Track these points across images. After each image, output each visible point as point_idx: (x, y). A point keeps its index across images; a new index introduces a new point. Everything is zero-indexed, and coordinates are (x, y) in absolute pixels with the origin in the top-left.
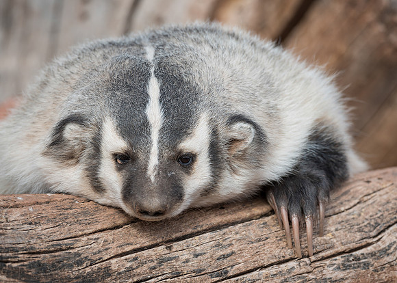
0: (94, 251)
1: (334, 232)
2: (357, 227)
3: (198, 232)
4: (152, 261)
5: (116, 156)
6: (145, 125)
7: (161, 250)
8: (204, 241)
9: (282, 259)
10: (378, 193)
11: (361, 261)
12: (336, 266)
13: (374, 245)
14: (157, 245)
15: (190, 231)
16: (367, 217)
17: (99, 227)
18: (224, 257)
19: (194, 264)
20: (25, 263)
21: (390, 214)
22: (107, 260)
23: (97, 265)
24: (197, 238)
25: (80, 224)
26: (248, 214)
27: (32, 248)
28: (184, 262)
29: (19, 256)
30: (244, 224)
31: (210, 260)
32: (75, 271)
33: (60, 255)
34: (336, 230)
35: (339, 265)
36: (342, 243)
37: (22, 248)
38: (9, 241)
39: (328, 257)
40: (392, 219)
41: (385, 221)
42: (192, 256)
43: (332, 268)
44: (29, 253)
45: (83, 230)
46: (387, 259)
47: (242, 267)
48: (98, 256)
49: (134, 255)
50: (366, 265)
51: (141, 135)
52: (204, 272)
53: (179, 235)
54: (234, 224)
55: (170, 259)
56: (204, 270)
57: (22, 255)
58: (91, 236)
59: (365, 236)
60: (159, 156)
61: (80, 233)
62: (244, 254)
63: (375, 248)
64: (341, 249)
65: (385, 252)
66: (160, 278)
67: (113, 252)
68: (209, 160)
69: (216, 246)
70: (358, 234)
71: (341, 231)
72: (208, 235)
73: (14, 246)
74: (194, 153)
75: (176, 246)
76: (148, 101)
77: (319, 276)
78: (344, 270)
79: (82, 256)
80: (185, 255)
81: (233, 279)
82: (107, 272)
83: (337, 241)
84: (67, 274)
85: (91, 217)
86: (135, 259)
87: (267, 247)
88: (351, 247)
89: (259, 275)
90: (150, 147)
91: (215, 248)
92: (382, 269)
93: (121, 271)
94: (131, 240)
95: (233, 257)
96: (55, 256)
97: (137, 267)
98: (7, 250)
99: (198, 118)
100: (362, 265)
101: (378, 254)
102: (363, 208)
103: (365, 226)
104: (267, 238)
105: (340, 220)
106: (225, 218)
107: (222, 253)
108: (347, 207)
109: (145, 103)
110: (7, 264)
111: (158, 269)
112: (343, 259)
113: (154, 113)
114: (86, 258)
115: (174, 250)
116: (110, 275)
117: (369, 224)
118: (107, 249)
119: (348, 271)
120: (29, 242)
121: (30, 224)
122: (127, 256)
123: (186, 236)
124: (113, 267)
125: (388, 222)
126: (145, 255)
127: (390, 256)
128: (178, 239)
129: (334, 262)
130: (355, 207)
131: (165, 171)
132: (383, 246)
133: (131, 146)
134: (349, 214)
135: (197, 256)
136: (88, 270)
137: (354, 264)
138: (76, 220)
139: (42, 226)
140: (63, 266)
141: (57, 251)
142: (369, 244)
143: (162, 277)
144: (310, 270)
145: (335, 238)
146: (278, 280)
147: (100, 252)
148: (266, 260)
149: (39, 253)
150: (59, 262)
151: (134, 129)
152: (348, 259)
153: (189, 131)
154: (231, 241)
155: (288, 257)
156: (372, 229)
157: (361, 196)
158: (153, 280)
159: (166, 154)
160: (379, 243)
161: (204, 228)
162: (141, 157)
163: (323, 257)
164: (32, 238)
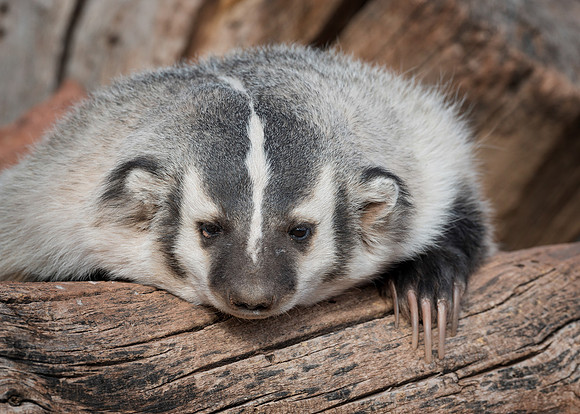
0: (172, 363)
1: (486, 337)
2: (515, 329)
3: (305, 336)
4: (249, 376)
5: (202, 226)
6: (244, 181)
7: (259, 360)
8: (314, 349)
9: (421, 374)
10: (536, 282)
11: (525, 378)
12: (491, 384)
13: (541, 355)
14: (253, 354)
15: (295, 334)
16: (527, 315)
17: (174, 328)
18: (344, 371)
19: (304, 380)
20: (84, 378)
21: (558, 311)
22: (188, 375)
23: (177, 382)
24: (305, 343)
25: (148, 324)
26: (369, 311)
27: (91, 357)
28: (291, 379)
29: (76, 368)
30: (366, 324)
31: (325, 375)
32: (148, 391)
33: (127, 368)
34: (489, 333)
35: (495, 382)
36: (497, 352)
37: (78, 357)
38: (60, 347)
39: (480, 372)
40: (562, 319)
41: (552, 321)
42: (301, 370)
43: (486, 388)
44: (88, 365)
45: (154, 332)
46: (559, 375)
47: (367, 385)
48: (177, 369)
49: (224, 368)
50: (532, 384)
51: (239, 195)
52: (318, 392)
53: (281, 339)
54: (351, 324)
55: (272, 374)
56: (318, 389)
57: (78, 368)
58: (164, 341)
59: (527, 342)
60: (264, 226)
61: (150, 336)
62: (370, 367)
63: (542, 359)
64: (496, 360)
65: (556, 364)
66: (260, 400)
67: (197, 364)
68: (332, 231)
69: (331, 356)
70: (519, 339)
71: (495, 335)
72: (319, 339)
73: (67, 354)
74: (312, 222)
75: (278, 355)
76: (248, 148)
77: (470, 399)
78: (503, 390)
79: (156, 369)
80: (292, 368)
81: (357, 402)
82: (191, 392)
83: (491, 349)
84: (138, 395)
85: (160, 314)
86: (226, 373)
87: (399, 357)
88: (511, 358)
89: (391, 396)
90: (251, 213)
91: (330, 359)
92: (553, 389)
93: (209, 390)
94: (219, 346)
95: (355, 371)
96: (121, 369)
97: (230, 385)
98: (59, 360)
99: (319, 172)
100: (526, 383)
101: (547, 368)
102: (520, 303)
103: (526, 328)
104: (399, 345)
105: (491, 319)
106: (339, 317)
107: (341, 366)
108: (498, 302)
109: (244, 150)
110: (61, 380)
111: (258, 387)
112: (500, 375)
113: (258, 166)
114: (162, 371)
115: (277, 361)
116: (194, 396)
117: (530, 325)
118: (188, 359)
119: (508, 391)
120: (86, 348)
121: (83, 323)
122: (216, 370)
123: (290, 340)
124: (197, 385)
125: (556, 322)
126: (239, 368)
127: (563, 371)
128: (280, 346)
129: (489, 379)
130: (508, 302)
131: (272, 248)
132: (552, 357)
133: (224, 211)
134: (502, 311)
135: (307, 369)
136: (166, 389)
137: (515, 382)
138: (141, 318)
139: (99, 326)
140: (133, 383)
141: (122, 362)
142: (533, 354)
143: (263, 399)
144: (458, 390)
145: (488, 344)
146: (415, 404)
147: (179, 363)
148: (399, 376)
149: (99, 364)
150: (127, 378)
151: (229, 187)
152: (507, 374)
153: (306, 191)
154: (351, 349)
155: (427, 372)
156: (536, 332)
157: (515, 286)
158: (251, 403)
159: (274, 223)
160: (547, 352)
161: (313, 329)
162: (238, 227)
163: (473, 371)
164: (89, 343)
